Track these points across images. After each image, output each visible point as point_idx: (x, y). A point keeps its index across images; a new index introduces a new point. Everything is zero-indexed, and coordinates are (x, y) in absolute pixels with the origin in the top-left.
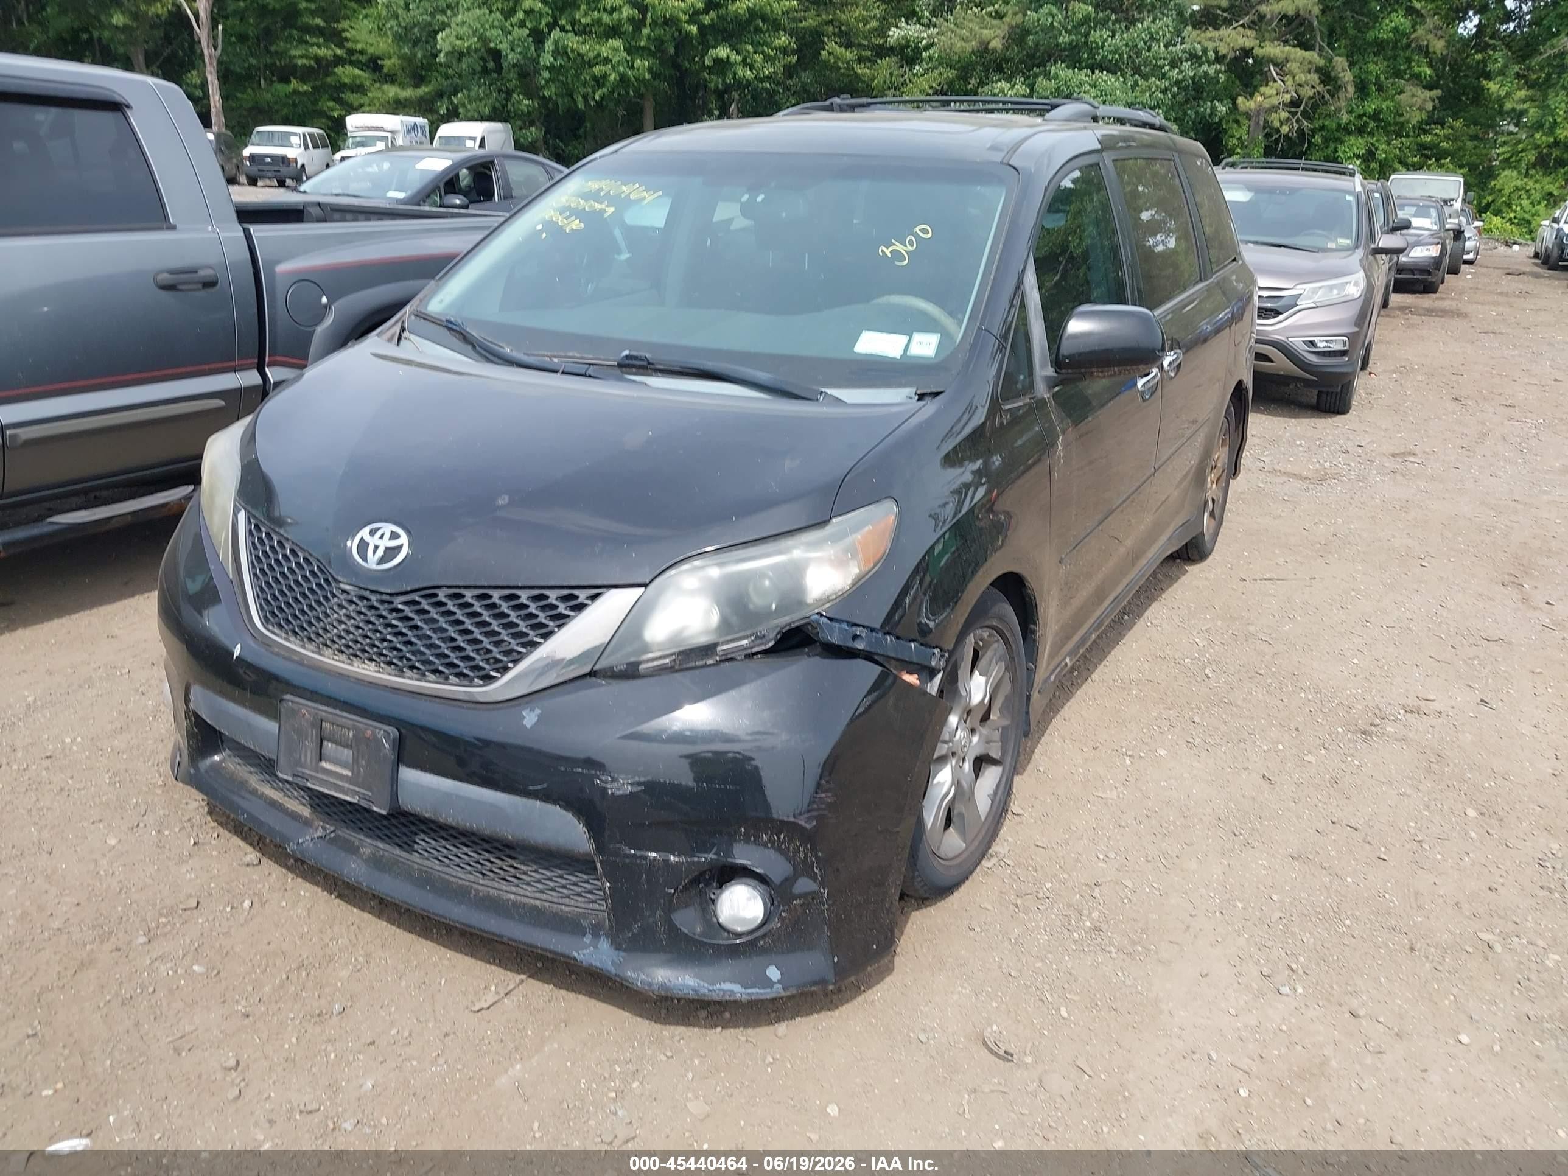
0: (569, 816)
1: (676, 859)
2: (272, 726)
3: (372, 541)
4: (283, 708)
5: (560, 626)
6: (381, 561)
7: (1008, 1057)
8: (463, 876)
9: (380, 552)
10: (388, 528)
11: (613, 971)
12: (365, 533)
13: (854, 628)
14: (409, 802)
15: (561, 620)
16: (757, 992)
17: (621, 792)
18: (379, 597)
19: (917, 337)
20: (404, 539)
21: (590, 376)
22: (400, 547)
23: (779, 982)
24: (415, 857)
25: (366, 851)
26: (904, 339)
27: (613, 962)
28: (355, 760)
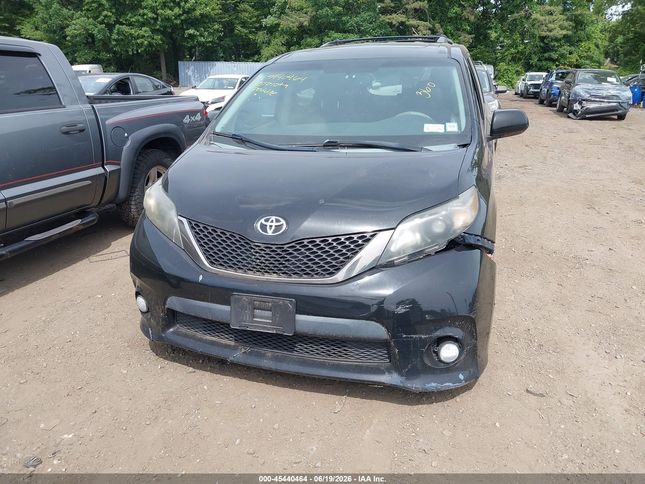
0: (378, 325)
1: (425, 336)
2: (227, 308)
3: (268, 224)
4: (232, 299)
5: (360, 249)
6: (274, 232)
7: (542, 395)
8: (321, 358)
9: (273, 228)
10: (273, 218)
11: (402, 385)
12: (262, 221)
13: (476, 237)
14: (300, 329)
15: (361, 247)
16: (458, 385)
17: (401, 312)
18: (277, 246)
19: (448, 124)
20: (283, 222)
21: (315, 151)
22: (282, 224)
23: (464, 380)
24: (295, 353)
25: (269, 354)
26: (443, 126)
27: (401, 381)
28: (273, 315)
